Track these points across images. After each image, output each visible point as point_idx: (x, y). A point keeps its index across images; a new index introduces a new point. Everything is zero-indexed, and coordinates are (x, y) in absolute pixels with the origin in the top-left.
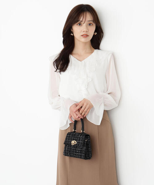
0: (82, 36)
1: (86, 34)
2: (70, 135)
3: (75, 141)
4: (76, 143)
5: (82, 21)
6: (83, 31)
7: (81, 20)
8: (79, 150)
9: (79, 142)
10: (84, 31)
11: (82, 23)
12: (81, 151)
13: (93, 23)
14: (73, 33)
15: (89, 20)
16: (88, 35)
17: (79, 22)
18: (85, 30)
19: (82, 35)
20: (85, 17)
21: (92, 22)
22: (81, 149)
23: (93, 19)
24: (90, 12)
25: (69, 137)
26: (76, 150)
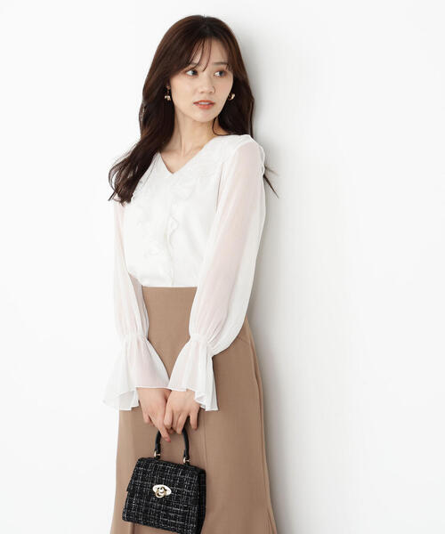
0: (196, 103)
1: (208, 99)
2: (146, 467)
3: (166, 488)
4: (169, 492)
5: (198, 64)
6: (200, 90)
7: (197, 60)
8: (177, 512)
9: (179, 492)
10: (202, 93)
11: (200, 69)
12: (184, 514)
13: (227, 71)
14: (170, 95)
15: (218, 61)
16: (214, 101)
17: (191, 66)
18: (206, 89)
19: (197, 100)
20: (206, 52)
21: (224, 67)
22: (185, 508)
23: (229, 60)
24: (221, 40)
25: (145, 473)
26: (166, 510)
